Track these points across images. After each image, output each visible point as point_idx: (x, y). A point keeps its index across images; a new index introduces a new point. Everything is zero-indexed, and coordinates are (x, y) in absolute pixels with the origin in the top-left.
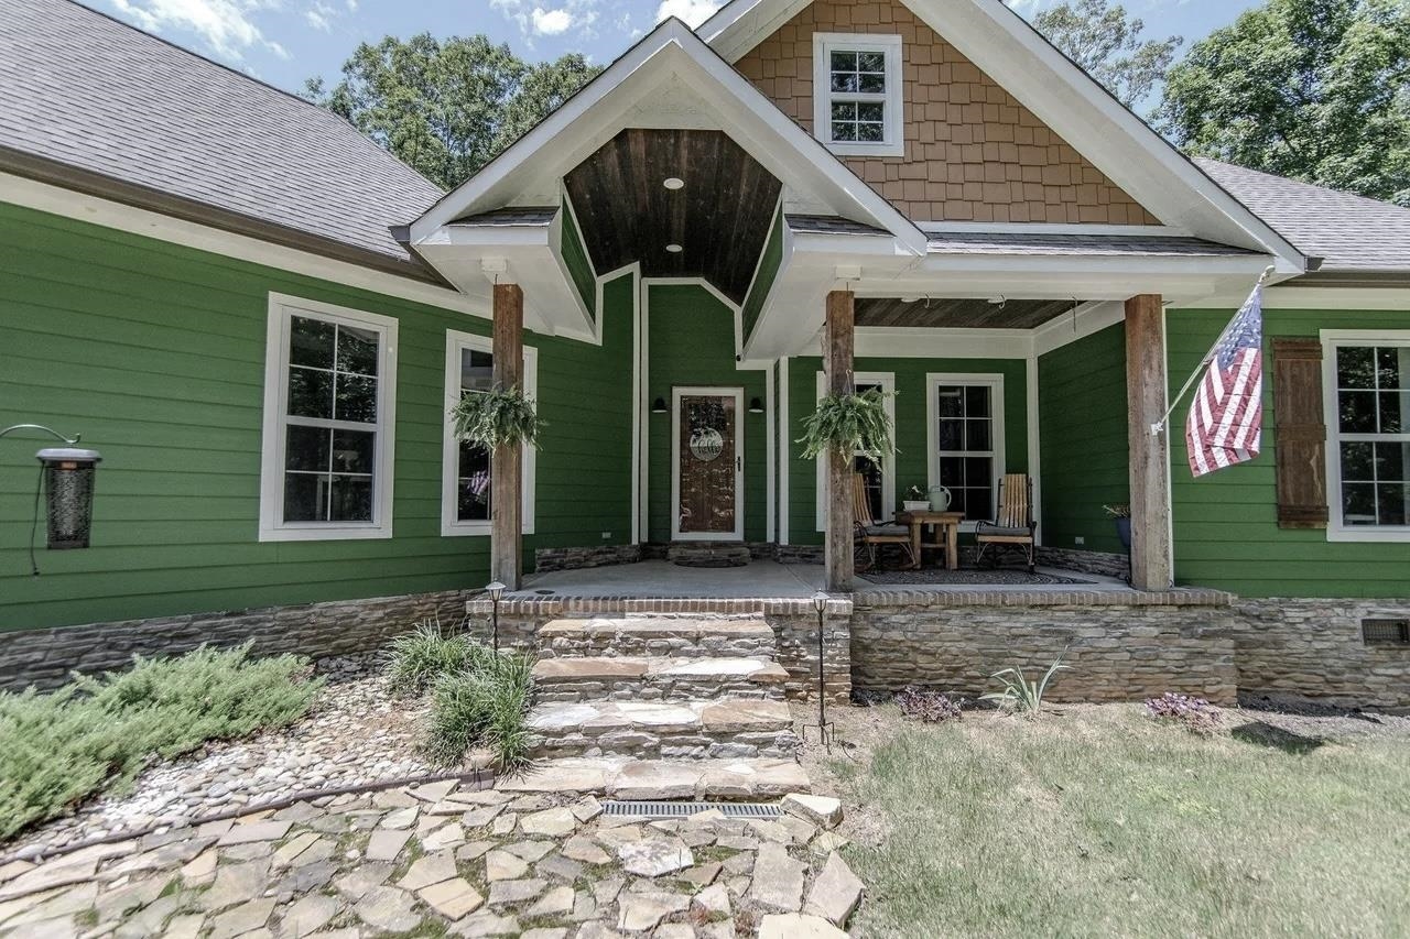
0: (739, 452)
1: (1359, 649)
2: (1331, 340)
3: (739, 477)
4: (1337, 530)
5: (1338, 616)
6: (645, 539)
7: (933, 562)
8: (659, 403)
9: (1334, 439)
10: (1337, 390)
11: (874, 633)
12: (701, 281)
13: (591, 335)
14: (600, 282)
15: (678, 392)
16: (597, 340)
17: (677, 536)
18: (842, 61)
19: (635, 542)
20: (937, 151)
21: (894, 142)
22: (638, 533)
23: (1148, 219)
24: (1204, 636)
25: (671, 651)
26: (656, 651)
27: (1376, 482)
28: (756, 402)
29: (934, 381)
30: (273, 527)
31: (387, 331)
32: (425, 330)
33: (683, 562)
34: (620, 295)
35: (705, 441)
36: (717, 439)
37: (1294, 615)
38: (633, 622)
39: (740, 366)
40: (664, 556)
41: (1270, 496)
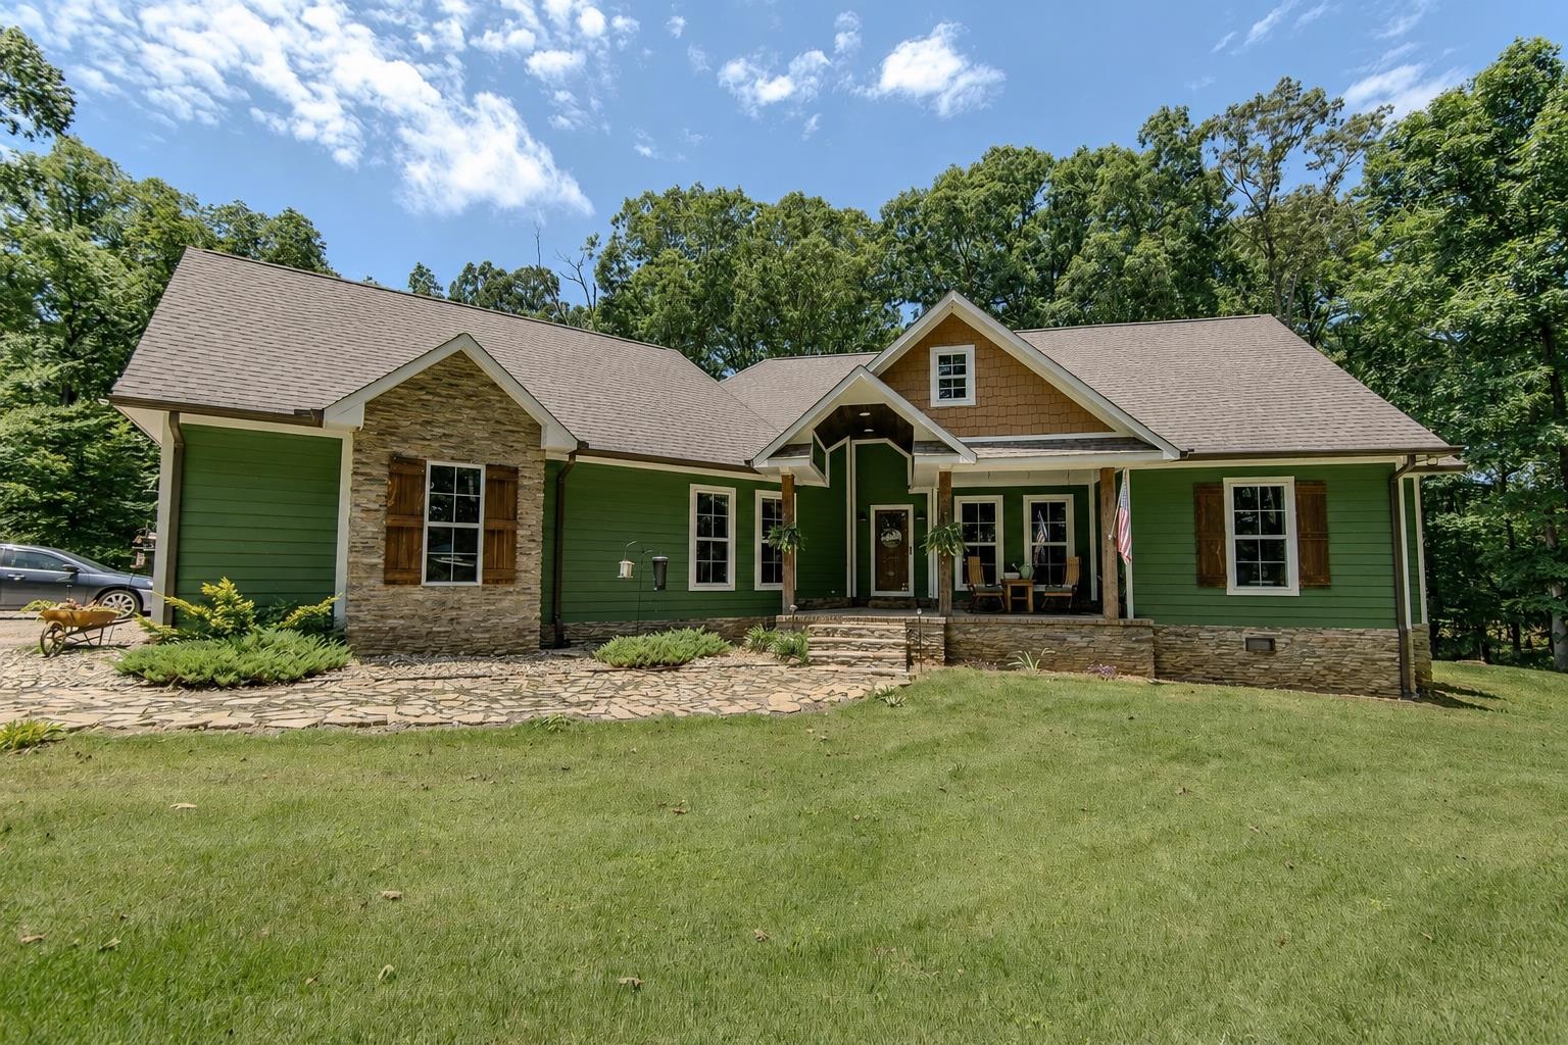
0: (911, 544)
1: (1242, 654)
2: (1230, 484)
3: (911, 558)
4: (1233, 589)
5: (1230, 635)
6: (855, 595)
7: (1019, 608)
8: (862, 515)
9: (1231, 538)
10: (1233, 511)
11: (960, 637)
12: (886, 441)
13: (823, 482)
14: (828, 452)
15: (874, 508)
16: (826, 484)
17: (874, 593)
18: (943, 359)
19: (849, 595)
20: (992, 401)
21: (970, 400)
22: (851, 590)
23: (1108, 429)
24: (1137, 641)
25: (860, 636)
26: (853, 635)
27: (1260, 562)
28: (921, 513)
29: (1028, 500)
30: (694, 585)
31: (731, 493)
32: (746, 491)
33: (876, 607)
34: (839, 457)
35: (888, 538)
36: (897, 535)
37: (1204, 634)
38: (846, 625)
39: (910, 491)
40: (865, 605)
41: (1194, 570)
